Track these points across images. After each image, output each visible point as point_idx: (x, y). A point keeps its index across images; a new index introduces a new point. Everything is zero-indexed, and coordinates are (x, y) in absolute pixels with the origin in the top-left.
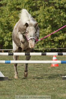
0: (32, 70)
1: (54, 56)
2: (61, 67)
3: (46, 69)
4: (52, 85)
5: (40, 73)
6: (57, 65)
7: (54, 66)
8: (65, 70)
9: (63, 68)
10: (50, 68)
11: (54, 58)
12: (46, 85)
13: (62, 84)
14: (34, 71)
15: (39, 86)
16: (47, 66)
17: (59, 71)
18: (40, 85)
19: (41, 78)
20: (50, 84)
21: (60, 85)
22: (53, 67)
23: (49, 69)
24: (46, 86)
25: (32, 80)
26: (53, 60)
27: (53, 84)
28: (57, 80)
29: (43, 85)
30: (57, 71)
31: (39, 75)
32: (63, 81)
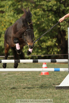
0: (20, 79)
1: (44, 63)
3: (36, 78)
4: (46, 95)
5: (30, 82)
6: (48, 73)
7: (44, 74)
8: (57, 79)
9: (55, 77)
10: (40, 76)
11: (44, 66)
12: (39, 95)
13: (56, 94)
14: (24, 80)
16: (37, 75)
17: (50, 79)
18: (32, 95)
19: (32, 88)
20: (44, 94)
21: (54, 95)
23: (40, 78)
24: (39, 97)
25: (23, 90)
26: (43, 68)
28: (50, 89)
29: (36, 95)
30: (48, 80)
31: (29, 85)
32: (56, 91)
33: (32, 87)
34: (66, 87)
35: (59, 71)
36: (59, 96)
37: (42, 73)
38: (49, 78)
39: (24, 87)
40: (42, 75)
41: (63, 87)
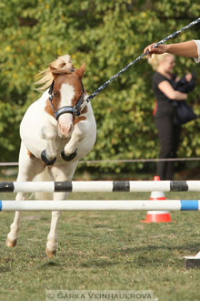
0: (77, 235)
2: (181, 223)
3: (128, 231)
4: (151, 287)
6: (166, 217)
7: (154, 220)
8: (193, 236)
9: (189, 229)
10: (141, 227)
12: (128, 287)
13: (183, 283)
14: (87, 239)
16: (131, 222)
17: (172, 237)
19: (110, 264)
20: (143, 283)
22: (152, 224)
23: (139, 232)
25: (79, 270)
26: (152, 199)
27: (151, 282)
30: (165, 237)
31: (104, 254)
32: (187, 272)
33: (112, 260)
35: (196, 209)
36: (191, 291)
37: (150, 216)
38: (169, 234)
39: (85, 261)
40: (149, 222)
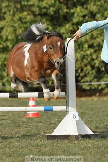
1: (31, 99)
2: (44, 118)
3: (18, 122)
4: (29, 149)
5: (7, 128)
6: (37, 114)
7: (31, 116)
8: (50, 124)
9: (48, 120)
10: (24, 120)
11: (32, 103)
12: (18, 150)
13: (45, 147)
15: (5, 151)
16: (19, 117)
17: (40, 124)
18: (7, 150)
19: (9, 138)
20: (25, 148)
21: (42, 148)
22: (30, 118)
23: (23, 122)
26: (29, 106)
27: (30, 147)
28: (37, 140)
29: (14, 149)
30: (36, 125)
31: (5, 133)
32: (47, 142)
33: (10, 136)
34: (62, 136)
35: (52, 111)
36: (49, 151)
37: (29, 114)
38: (38, 123)
40: (28, 117)
41: (59, 135)
